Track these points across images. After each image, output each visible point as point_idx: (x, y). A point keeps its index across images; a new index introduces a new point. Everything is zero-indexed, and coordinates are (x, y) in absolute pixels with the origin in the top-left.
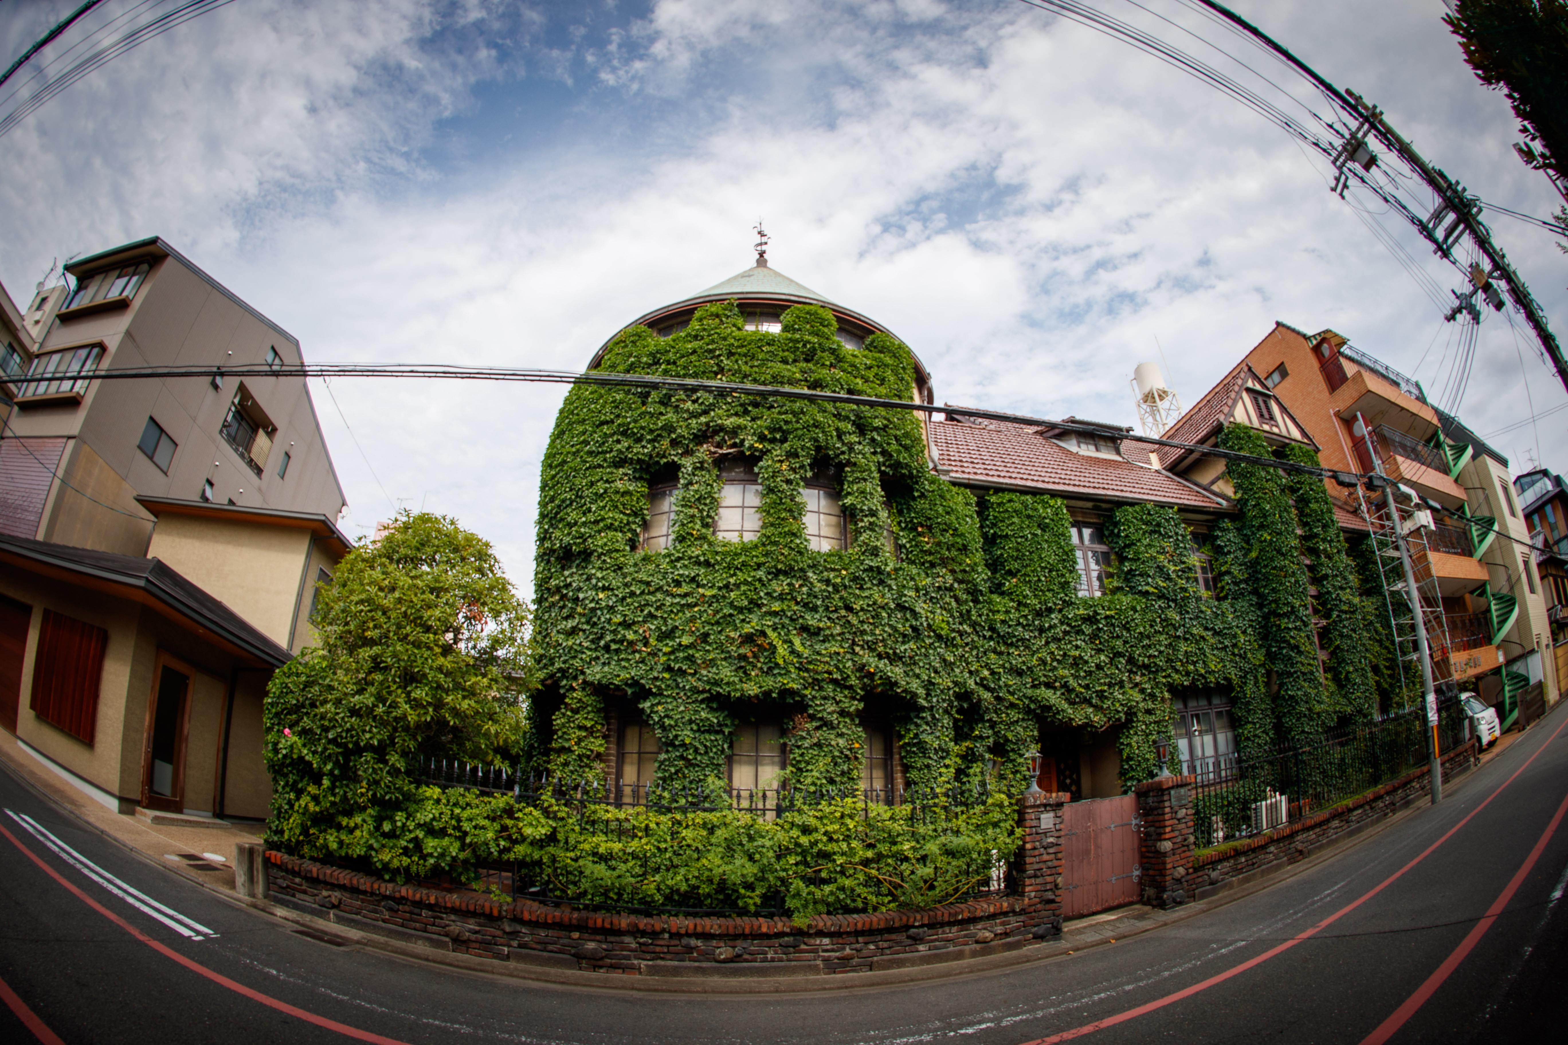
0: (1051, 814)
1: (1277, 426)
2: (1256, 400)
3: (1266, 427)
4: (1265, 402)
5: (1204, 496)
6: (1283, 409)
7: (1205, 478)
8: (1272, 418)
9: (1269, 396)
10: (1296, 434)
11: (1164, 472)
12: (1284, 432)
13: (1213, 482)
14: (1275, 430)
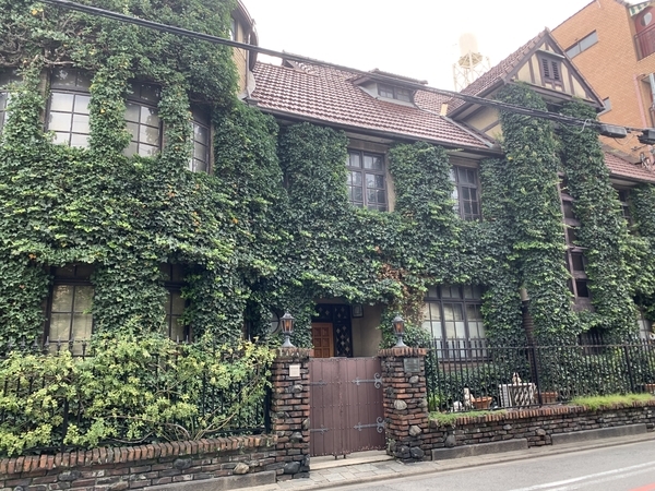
0: (298, 366)
1: (562, 86)
2: (545, 63)
3: (549, 86)
4: (554, 65)
5: (475, 139)
6: (573, 71)
7: (480, 125)
8: (557, 77)
9: (560, 59)
10: (580, 93)
11: (446, 118)
12: (568, 90)
13: (487, 129)
14: (558, 89)
